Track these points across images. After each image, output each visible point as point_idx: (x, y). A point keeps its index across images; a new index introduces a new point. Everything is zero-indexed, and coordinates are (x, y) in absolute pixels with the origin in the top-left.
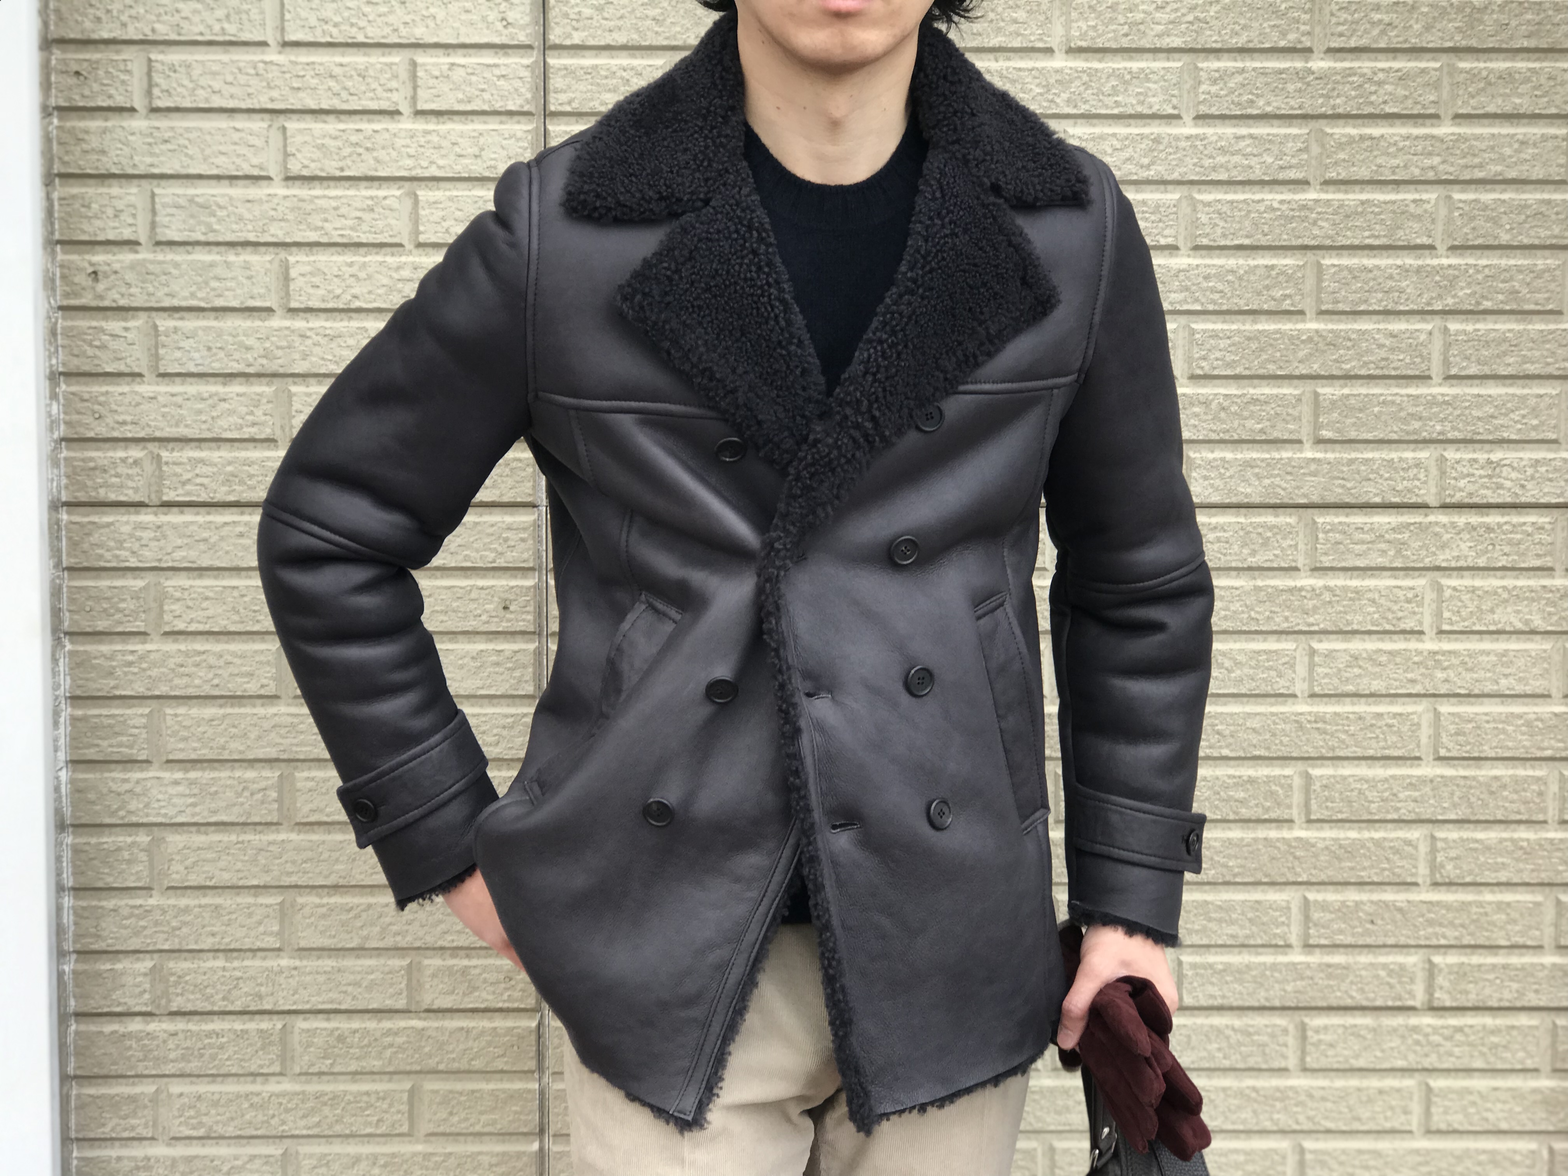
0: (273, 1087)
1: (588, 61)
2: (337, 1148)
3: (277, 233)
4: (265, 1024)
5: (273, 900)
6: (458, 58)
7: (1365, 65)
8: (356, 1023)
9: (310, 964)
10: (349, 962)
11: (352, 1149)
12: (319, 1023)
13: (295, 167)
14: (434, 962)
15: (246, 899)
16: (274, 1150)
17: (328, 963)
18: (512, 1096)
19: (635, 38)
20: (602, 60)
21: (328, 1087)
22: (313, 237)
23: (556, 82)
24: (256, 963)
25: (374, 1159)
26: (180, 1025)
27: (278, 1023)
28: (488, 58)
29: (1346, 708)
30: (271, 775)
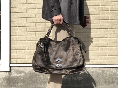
0: (26, 32)
12: (29, 27)
17: (30, 23)
21: (29, 32)
26: (19, 27)
29: (104, 6)
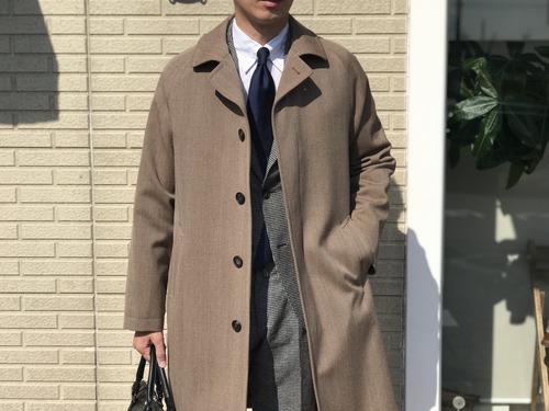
1: (101, 18)
2: (37, 331)
3: (12, 69)
4: (15, 296)
5: (16, 260)
6: (64, 18)
7: (329, 18)
8: (41, 296)
9: (28, 279)
10: (38, 278)
11: (41, 332)
13: (17, 50)
14: (63, 279)
15: (8, 260)
16: (19, 332)
18: (87, 318)
19: (114, 12)
20: (106, 19)
22: (22, 70)
23: (92, 25)
24: (12, 278)
25: (47, 335)
27: (19, 296)
28: (72, 18)
30: (15, 224)
